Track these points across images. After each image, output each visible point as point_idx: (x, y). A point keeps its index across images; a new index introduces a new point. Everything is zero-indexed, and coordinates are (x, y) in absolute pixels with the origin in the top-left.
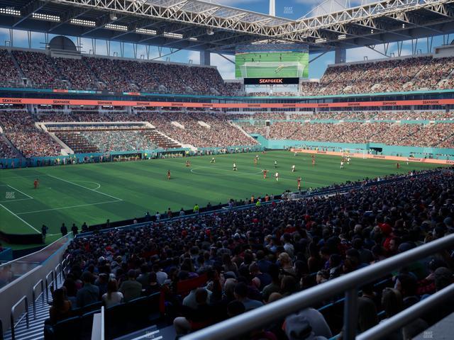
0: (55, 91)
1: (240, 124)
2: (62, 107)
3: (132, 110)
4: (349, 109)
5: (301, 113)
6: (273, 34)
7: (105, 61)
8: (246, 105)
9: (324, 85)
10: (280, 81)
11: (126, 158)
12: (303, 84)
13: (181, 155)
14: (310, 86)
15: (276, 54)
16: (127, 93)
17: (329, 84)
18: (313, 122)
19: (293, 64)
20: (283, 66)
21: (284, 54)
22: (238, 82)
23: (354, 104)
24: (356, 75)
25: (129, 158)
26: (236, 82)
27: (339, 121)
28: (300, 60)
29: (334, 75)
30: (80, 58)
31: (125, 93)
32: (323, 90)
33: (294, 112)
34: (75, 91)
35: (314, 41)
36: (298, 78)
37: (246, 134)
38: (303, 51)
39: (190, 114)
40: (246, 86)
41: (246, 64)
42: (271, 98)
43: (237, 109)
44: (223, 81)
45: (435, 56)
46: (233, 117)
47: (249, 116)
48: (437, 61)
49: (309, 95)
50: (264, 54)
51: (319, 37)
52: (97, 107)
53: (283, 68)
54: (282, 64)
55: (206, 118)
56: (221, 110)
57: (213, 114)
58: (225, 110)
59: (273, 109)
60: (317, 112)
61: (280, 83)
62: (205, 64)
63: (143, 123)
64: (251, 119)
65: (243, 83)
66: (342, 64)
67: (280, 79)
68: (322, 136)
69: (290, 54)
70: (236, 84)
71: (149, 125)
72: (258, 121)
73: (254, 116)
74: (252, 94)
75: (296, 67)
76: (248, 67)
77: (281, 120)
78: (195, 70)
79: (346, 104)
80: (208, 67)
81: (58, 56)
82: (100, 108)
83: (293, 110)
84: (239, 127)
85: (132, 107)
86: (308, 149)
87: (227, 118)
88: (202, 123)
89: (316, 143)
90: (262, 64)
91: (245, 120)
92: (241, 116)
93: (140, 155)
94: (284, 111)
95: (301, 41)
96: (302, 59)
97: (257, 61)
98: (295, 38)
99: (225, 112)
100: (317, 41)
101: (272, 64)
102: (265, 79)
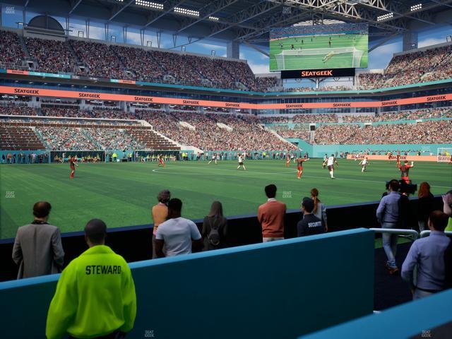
0: (9, 72)
1: (275, 128)
2: (28, 98)
3: (128, 107)
4: (428, 105)
5: (358, 115)
6: (320, 4)
7: (98, 45)
8: (283, 106)
9: (390, 76)
10: (329, 73)
11: (76, 158)
12: (361, 76)
13: (173, 158)
14: (371, 78)
15: (324, 38)
16: (117, 81)
17: (399, 73)
18: (376, 124)
19: (347, 50)
20: (333, 53)
21: (335, 37)
22: (273, 76)
23: (436, 98)
24: (437, 59)
25: (82, 159)
26: (270, 76)
27: (416, 120)
28: (355, 45)
29: (404, 63)
30: (63, 40)
31: (113, 81)
32: (390, 81)
33: (348, 114)
34: (39, 74)
35: (376, 19)
36: (354, 69)
37: (281, 139)
38: (361, 32)
39: (208, 116)
40: (284, 81)
41: (283, 53)
42: (317, 93)
44: (254, 75)
46: (265, 120)
47: (288, 119)
49: (371, 89)
50: (307, 39)
51: (384, 8)
52: (79, 101)
53: (333, 55)
54: (332, 51)
55: (228, 119)
56: (250, 112)
57: (239, 117)
58: (255, 112)
60: (381, 114)
62: (233, 57)
63: (139, 121)
64: (290, 123)
65: (279, 77)
66: (414, 51)
67: (329, 70)
68: (393, 138)
69: (343, 37)
70: (271, 79)
71: (145, 123)
72: (299, 125)
73: (294, 119)
74: (291, 90)
75: (350, 54)
76: (286, 56)
77: (331, 123)
78: (219, 63)
79: (424, 99)
80: (236, 60)
81: (34, 36)
82: (83, 102)
83: (348, 111)
84: (273, 132)
85: (127, 103)
86: (374, 154)
87: (257, 121)
88: (221, 125)
89: (386, 147)
90: (304, 52)
91: (283, 123)
92: (278, 119)
93: (102, 154)
94: (335, 112)
95: (358, 17)
96: (360, 43)
97: (298, 48)
98: (350, 13)
99: (256, 114)
100: (380, 19)
101: (318, 51)
102: (309, 71)
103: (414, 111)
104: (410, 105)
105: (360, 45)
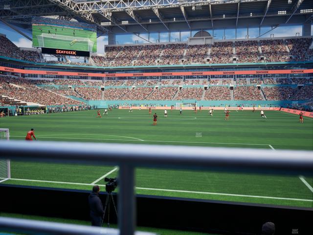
5: (94, 81)
8: (44, 72)
9: (111, 59)
10: (74, 53)
12: (92, 57)
14: (100, 59)
15: (71, 30)
17: (115, 58)
19: (85, 40)
20: (76, 40)
21: (77, 30)
22: (35, 51)
24: (135, 53)
28: (90, 37)
29: (115, 52)
32: (112, 62)
35: (100, 24)
36: (89, 52)
37: (64, 96)
38: (92, 30)
41: (43, 35)
43: (36, 76)
44: (18, 48)
45: (189, 44)
47: (49, 81)
48: (192, 47)
50: (59, 28)
53: (76, 42)
54: (75, 39)
58: (23, 75)
59: (68, 77)
61: (74, 55)
64: (53, 84)
65: (40, 52)
66: (117, 45)
67: (74, 51)
69: (82, 31)
73: (54, 82)
75: (87, 42)
76: (45, 38)
83: (86, 78)
88: (14, 85)
90: (58, 37)
91: (49, 85)
94: (79, 78)
95: (93, 21)
96: (92, 36)
97: (53, 33)
98: (90, 18)
99: (24, 77)
100: (103, 24)
101: (67, 38)
102: (61, 50)
103: (126, 81)
104: (121, 77)
105: (92, 38)
